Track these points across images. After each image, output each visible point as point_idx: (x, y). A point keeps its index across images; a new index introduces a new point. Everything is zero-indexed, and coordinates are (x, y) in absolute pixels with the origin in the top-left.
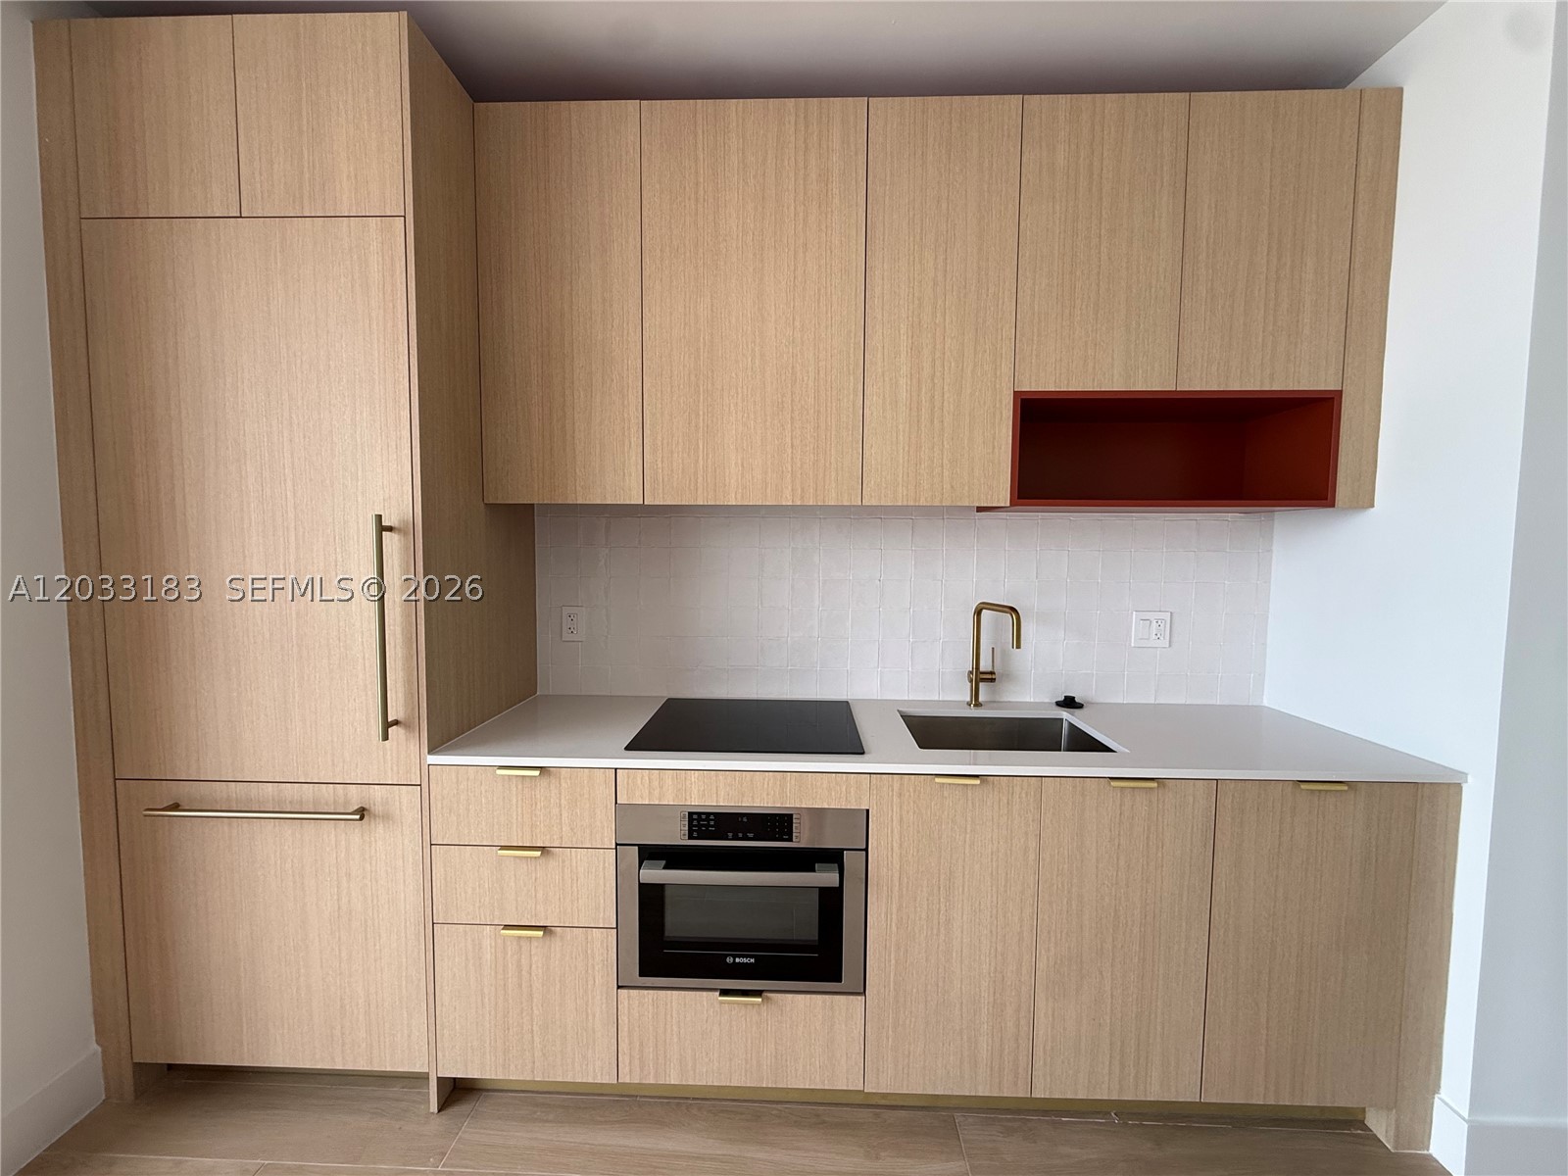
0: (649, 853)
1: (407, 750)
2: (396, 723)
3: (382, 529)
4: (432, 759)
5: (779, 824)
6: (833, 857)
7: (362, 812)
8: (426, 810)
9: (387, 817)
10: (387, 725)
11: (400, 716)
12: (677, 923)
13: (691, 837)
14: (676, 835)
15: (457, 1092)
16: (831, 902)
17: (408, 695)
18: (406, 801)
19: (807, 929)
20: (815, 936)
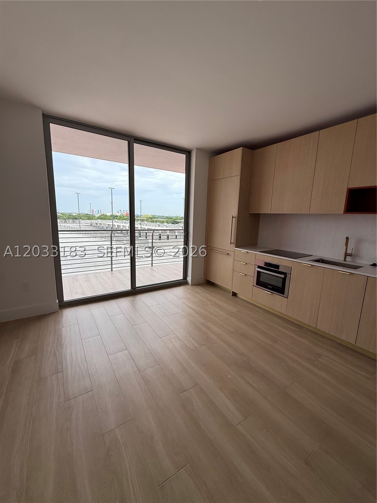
0: (259, 267)
1: (233, 246)
2: (232, 243)
3: (233, 217)
4: (235, 248)
5: (277, 267)
6: (285, 274)
7: (228, 254)
8: (234, 255)
9: (230, 255)
10: (231, 243)
11: (233, 242)
12: (262, 279)
13: (265, 266)
14: (263, 265)
15: (234, 294)
16: (284, 280)
17: (234, 239)
18: (232, 253)
19: (280, 285)
20: (281, 287)
